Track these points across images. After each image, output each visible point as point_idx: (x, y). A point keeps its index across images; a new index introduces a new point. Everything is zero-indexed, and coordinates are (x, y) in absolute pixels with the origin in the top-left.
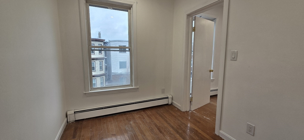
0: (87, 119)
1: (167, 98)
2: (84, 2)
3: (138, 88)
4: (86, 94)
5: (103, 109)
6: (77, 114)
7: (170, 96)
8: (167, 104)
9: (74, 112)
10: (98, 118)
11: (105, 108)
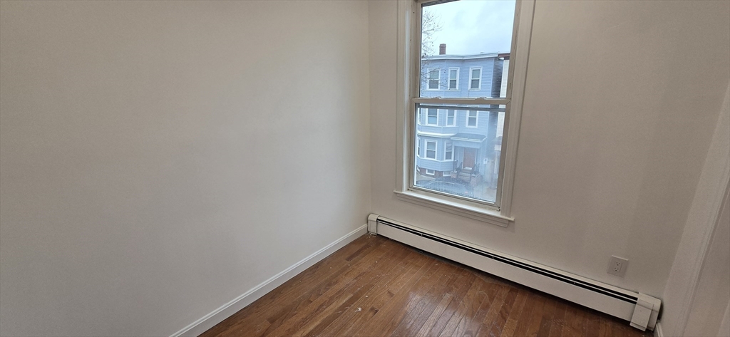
0: (393, 240)
1: (633, 300)
2: (411, 1)
3: (510, 221)
4: (396, 193)
5: (420, 235)
6: (381, 226)
7: (648, 301)
8: (626, 323)
9: (378, 219)
10: (408, 249)
11: (423, 236)
